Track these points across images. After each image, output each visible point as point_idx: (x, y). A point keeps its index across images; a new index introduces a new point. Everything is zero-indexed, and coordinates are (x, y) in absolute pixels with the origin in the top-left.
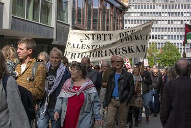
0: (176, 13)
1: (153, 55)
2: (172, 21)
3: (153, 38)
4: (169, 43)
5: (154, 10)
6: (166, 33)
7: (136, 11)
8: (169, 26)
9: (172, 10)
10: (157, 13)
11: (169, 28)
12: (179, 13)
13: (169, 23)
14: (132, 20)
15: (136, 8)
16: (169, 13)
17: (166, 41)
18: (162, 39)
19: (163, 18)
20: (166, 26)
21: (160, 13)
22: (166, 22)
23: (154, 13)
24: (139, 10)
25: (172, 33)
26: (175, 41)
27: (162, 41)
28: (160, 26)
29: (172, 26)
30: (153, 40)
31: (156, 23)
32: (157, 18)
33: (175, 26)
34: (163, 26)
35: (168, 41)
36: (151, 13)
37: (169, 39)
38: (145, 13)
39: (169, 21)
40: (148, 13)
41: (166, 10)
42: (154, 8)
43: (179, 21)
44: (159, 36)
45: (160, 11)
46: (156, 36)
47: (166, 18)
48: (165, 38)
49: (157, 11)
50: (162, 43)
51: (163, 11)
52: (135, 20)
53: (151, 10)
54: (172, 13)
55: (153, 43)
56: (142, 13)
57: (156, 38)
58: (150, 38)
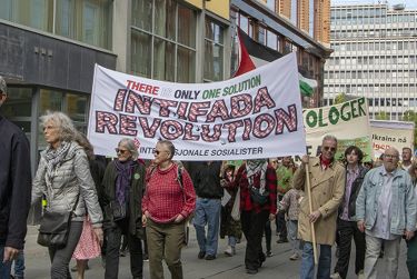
3: (382, 104)
4: (411, 113)
5: (382, 53)
6: (406, 95)
7: (348, 54)
8: (412, 81)
10: (388, 57)
11: (412, 85)
14: (343, 72)
15: (349, 49)
16: (412, 57)
17: (406, 109)
18: (400, 105)
19: (400, 67)
20: (406, 81)
21: (394, 57)
22: (406, 74)
23: (382, 57)
24: (354, 54)
27: (400, 109)
30: (382, 109)
31: (388, 77)
32: (388, 67)
35: (412, 109)
36: (377, 57)
37: (411, 105)
38: (365, 58)
39: (412, 71)
40: (371, 57)
42: (383, 48)
44: (395, 99)
45: (394, 53)
46: (388, 99)
47: (406, 67)
48: (406, 103)
49: (388, 53)
50: (400, 114)
51: (400, 53)
52: (348, 72)
53: (377, 53)
55: (382, 114)
56: (360, 58)
57: (388, 104)
58: (377, 104)
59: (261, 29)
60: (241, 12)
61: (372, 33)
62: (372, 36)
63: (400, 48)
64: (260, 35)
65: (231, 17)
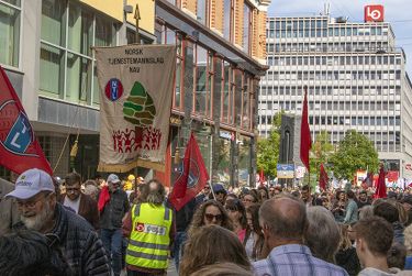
0: (367, 73)
1: (322, 157)
2: (360, 88)
3: (323, 123)
4: (354, 132)
5: (324, 68)
6: (348, 113)
7: (288, 68)
8: (354, 98)
9: (360, 68)
10: (330, 73)
11: (354, 103)
12: (373, 72)
13: (354, 93)
14: (282, 88)
15: (288, 63)
16: (354, 73)
17: (348, 128)
18: (342, 123)
19: (342, 83)
20: (348, 98)
21: (336, 73)
22: (349, 91)
23: (324, 73)
24: (294, 68)
25: (360, 113)
26: (366, 128)
27: (341, 128)
28: (335, 98)
29: (360, 98)
30: (323, 127)
31: (329, 93)
32: (330, 83)
33: (366, 98)
34: (342, 98)
35: (353, 127)
36: (318, 73)
37: (354, 124)
38: (306, 73)
39: (354, 88)
40: (312, 73)
41: (348, 68)
42: (324, 63)
43: (373, 87)
44: (335, 118)
45: (336, 68)
46: (329, 118)
47: (348, 83)
48: (348, 121)
49: (330, 68)
50: (342, 133)
51: (342, 68)
52: (288, 88)
53: (318, 68)
54: (360, 73)
55: (323, 132)
56: (300, 73)
57: (329, 123)
58: (317, 122)
59: (189, 44)
60: (167, 25)
61: (313, 47)
62: (313, 50)
63: (342, 64)
64: (189, 50)
65: (156, 30)
